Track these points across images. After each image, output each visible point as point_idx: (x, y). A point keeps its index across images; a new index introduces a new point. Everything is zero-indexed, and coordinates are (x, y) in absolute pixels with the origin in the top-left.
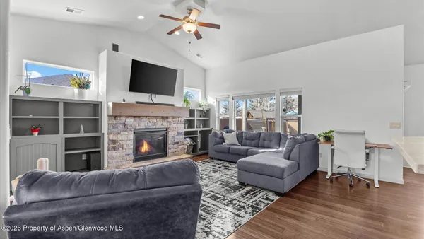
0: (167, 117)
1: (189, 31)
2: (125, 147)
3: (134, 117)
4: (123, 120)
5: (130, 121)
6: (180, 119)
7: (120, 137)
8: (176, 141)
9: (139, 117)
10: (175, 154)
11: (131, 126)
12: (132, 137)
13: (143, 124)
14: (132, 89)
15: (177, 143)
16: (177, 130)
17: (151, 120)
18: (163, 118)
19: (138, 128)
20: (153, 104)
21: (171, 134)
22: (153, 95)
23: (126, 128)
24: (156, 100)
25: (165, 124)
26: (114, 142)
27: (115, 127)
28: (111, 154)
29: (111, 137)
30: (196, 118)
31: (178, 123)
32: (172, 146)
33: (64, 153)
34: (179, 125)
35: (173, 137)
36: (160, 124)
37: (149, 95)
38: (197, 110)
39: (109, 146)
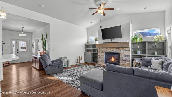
0: (119, 48)
1: (101, 13)
2: (102, 58)
3: (105, 48)
4: (101, 49)
5: (103, 49)
6: (127, 48)
7: (101, 54)
8: (124, 59)
10: (123, 65)
11: (104, 51)
12: (104, 55)
14: (103, 38)
15: (125, 60)
17: (111, 49)
18: (117, 48)
19: (106, 52)
20: (112, 43)
21: (121, 55)
22: (112, 39)
23: (102, 52)
24: (113, 41)
25: (117, 51)
26: (99, 55)
27: (99, 51)
28: (99, 59)
29: (99, 54)
30: (147, 48)
31: (125, 50)
32: (122, 61)
33: (91, 56)
34: (126, 52)
35: (122, 57)
36: (115, 51)
37: (111, 39)
38: (148, 43)
39: (98, 56)
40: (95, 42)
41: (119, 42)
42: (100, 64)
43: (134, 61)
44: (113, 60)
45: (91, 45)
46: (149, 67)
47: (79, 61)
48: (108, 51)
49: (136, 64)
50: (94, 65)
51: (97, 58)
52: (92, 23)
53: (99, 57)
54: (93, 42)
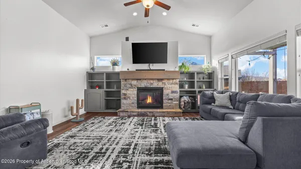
0: (162, 80)
1: (148, 6)
2: (131, 98)
3: (137, 79)
4: (130, 82)
5: (134, 82)
6: (174, 80)
7: (128, 92)
8: (170, 97)
9: (140, 79)
10: (169, 107)
11: (135, 86)
12: (136, 92)
13: (143, 84)
14: (135, 62)
15: (172, 99)
16: (171, 89)
17: (149, 81)
18: (159, 80)
19: (139, 87)
20: (150, 70)
21: (165, 92)
22: (151, 65)
23: (132, 86)
24: (152, 68)
25: (160, 85)
26: (125, 94)
27: (125, 85)
28: (123, 101)
29: (123, 92)
30: (196, 80)
31: (172, 84)
32: (167, 101)
33: (104, 98)
34: (173, 85)
35: (168, 95)
36: (156, 84)
37: (148, 64)
38: (197, 73)
39: (122, 97)
40: (113, 69)
41: (164, 70)
42: (129, 110)
43: (182, 99)
44: (149, 100)
45: (102, 74)
46: (213, 104)
47: (75, 112)
48: (142, 85)
49: (185, 103)
50: (115, 114)
51: (120, 100)
52: (107, 26)
53: (125, 98)
54: (107, 67)
